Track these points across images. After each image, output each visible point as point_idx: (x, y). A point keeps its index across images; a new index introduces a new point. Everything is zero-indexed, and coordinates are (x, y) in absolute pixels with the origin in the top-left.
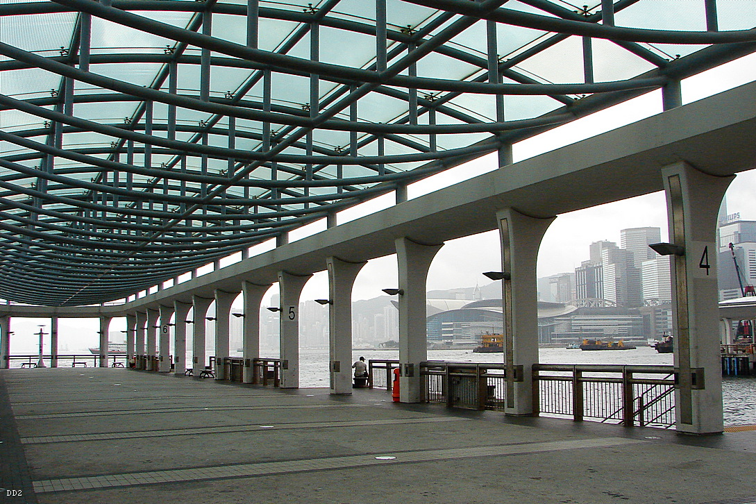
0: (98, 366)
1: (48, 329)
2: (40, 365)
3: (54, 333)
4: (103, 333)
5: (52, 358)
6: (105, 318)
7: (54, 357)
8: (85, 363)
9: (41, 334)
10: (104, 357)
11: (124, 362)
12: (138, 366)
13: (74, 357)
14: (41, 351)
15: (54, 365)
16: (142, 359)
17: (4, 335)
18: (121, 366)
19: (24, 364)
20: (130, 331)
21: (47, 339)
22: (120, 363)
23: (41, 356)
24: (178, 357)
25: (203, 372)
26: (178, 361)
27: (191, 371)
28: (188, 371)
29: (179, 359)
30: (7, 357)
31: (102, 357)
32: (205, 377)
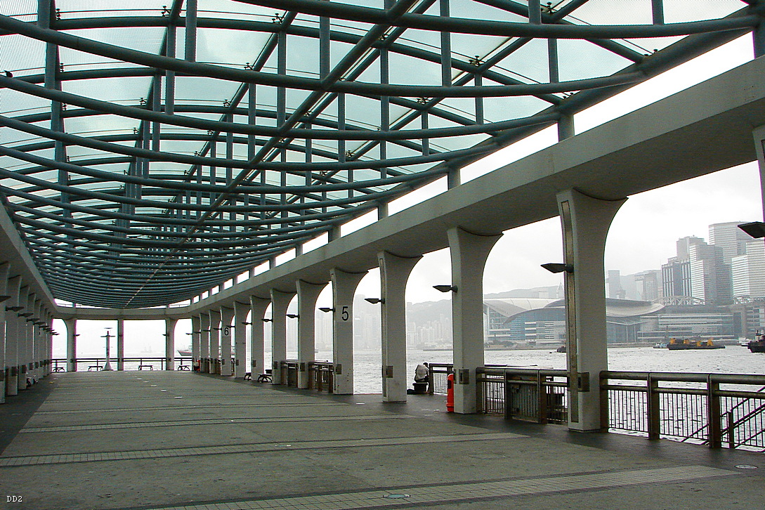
0: (164, 369)
1: (114, 332)
2: (108, 368)
3: (120, 336)
4: (169, 335)
5: (118, 361)
6: (171, 320)
7: (120, 360)
8: (151, 366)
9: (108, 336)
10: (170, 360)
11: (190, 364)
13: (141, 360)
14: (108, 354)
15: (120, 368)
16: (205, 361)
17: (71, 337)
18: (186, 369)
19: (91, 367)
20: (195, 333)
21: (114, 342)
22: (186, 367)
23: (108, 360)
24: (237, 361)
25: (261, 376)
26: (237, 364)
27: (249, 374)
28: (247, 374)
29: (239, 362)
30: (74, 361)
31: (168, 360)
32: (262, 381)
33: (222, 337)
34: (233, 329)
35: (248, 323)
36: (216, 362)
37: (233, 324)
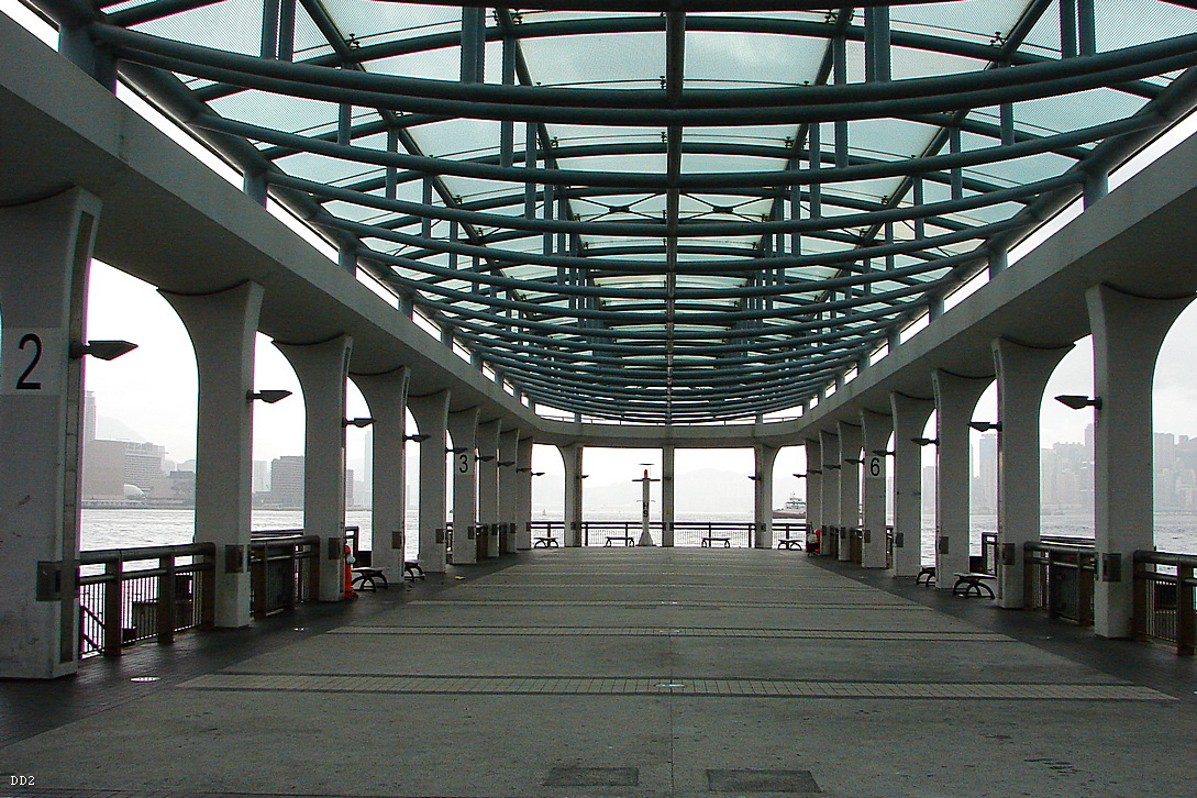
0: (753, 546)
1: (656, 472)
2: (645, 541)
3: (668, 479)
4: (762, 479)
5: (663, 529)
6: (766, 447)
7: (668, 526)
8: (726, 540)
9: (646, 480)
10: (763, 528)
11: (801, 538)
12: (824, 549)
13: (710, 526)
14: (646, 513)
15: (668, 542)
16: (831, 533)
17: (571, 479)
18: (794, 547)
19: (609, 539)
20: (812, 473)
21: (656, 490)
22: (794, 542)
23: (646, 523)
24: (900, 536)
25: (962, 579)
26: (900, 544)
27: (931, 571)
28: (925, 570)
29: (904, 538)
30: (576, 525)
31: (759, 527)
32: (966, 593)
33: (866, 480)
34: (890, 459)
35: (927, 442)
36: (854, 537)
37: (890, 447)
